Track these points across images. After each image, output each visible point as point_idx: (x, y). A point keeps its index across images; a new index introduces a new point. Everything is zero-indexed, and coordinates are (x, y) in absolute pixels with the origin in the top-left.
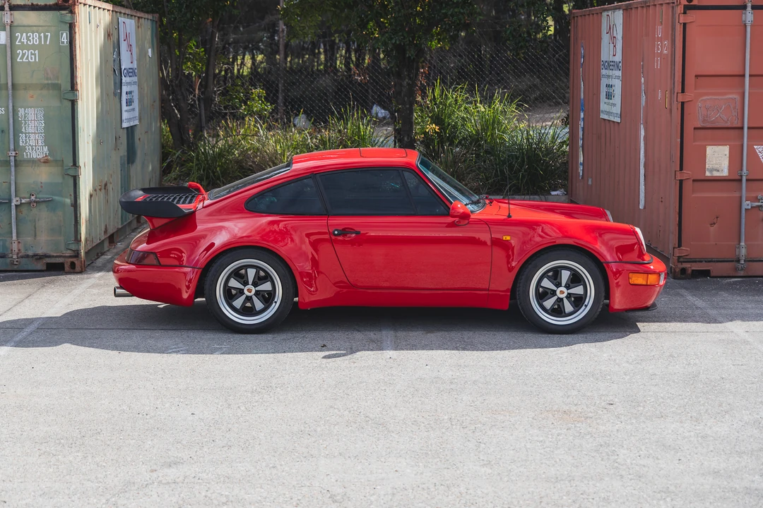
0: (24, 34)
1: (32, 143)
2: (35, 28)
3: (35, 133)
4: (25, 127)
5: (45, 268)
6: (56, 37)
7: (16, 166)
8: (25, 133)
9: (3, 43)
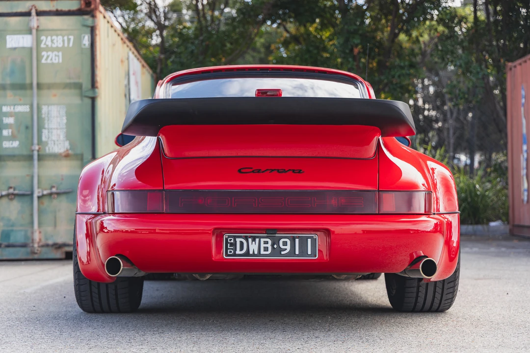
0: (49, 38)
1: (54, 138)
2: (59, 32)
3: (57, 129)
4: (48, 124)
5: (63, 256)
6: (79, 40)
7: (39, 159)
8: (48, 129)
9: (30, 45)
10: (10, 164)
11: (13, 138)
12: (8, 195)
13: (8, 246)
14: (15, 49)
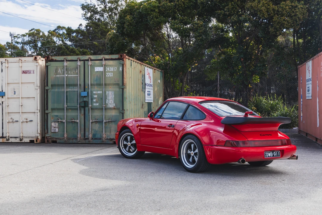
0: (109, 68)
1: (110, 102)
2: (112, 66)
3: (111, 99)
4: (108, 97)
5: (113, 143)
6: (118, 69)
7: (105, 110)
8: (108, 99)
9: (102, 70)
10: (96, 111)
11: (96, 102)
12: (95, 122)
13: (95, 139)
14: (98, 72)
